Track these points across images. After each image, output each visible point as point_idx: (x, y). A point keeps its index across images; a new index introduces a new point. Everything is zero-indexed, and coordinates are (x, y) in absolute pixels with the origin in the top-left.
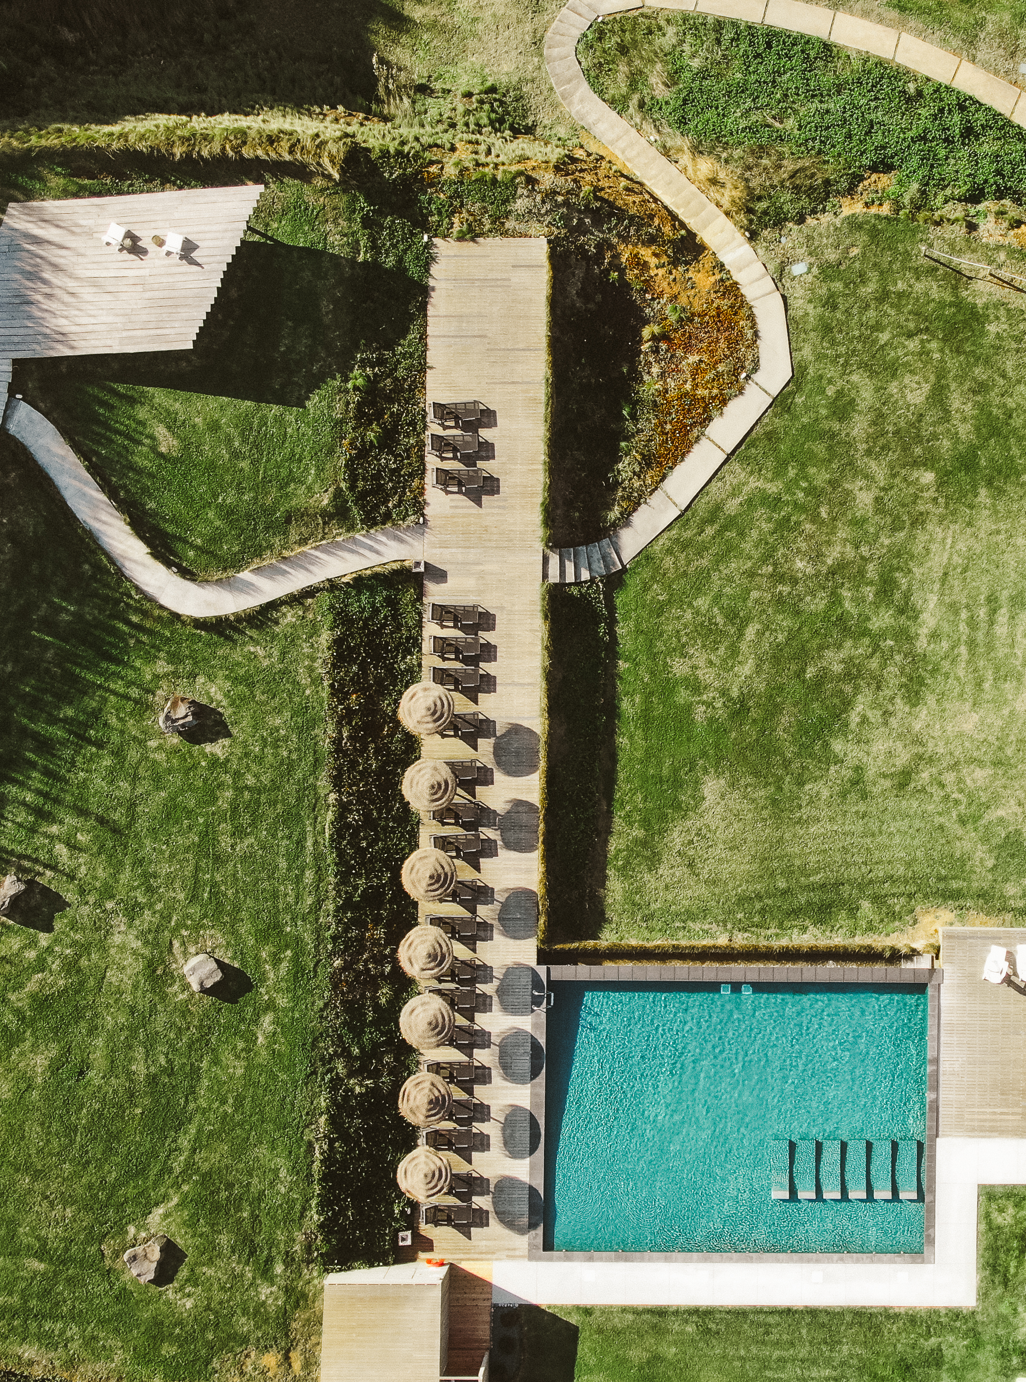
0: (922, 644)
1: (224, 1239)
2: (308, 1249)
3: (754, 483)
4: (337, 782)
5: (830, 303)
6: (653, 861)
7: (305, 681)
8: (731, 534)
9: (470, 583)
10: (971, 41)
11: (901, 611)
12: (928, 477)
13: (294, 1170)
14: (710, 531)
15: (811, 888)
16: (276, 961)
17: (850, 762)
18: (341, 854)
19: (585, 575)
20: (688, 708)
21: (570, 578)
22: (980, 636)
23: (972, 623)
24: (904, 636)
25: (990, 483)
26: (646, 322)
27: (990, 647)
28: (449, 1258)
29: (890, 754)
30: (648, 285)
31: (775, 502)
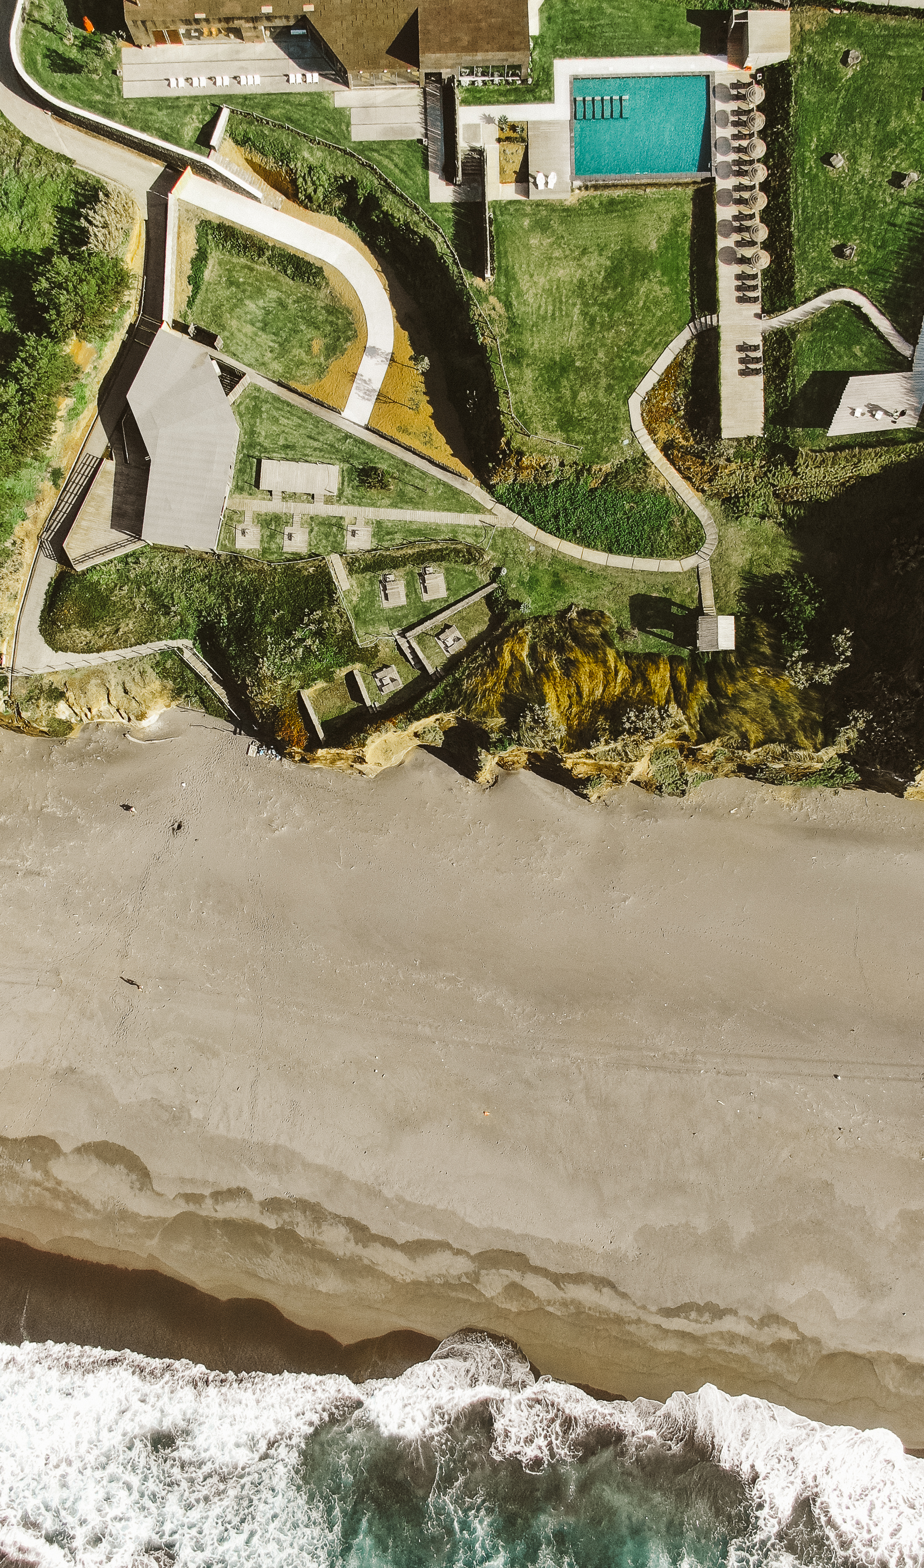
0: (579, 302)
1: (825, 68)
2: (795, 68)
3: (642, 359)
4: (791, 235)
5: (614, 429)
6: (674, 219)
7: (804, 271)
8: (649, 340)
9: (745, 312)
10: (554, 557)
11: (587, 314)
12: (578, 364)
13: (801, 95)
14: (657, 341)
15: (616, 211)
16: (811, 168)
17: (604, 258)
18: (789, 208)
19: (703, 320)
20: (663, 275)
21: (708, 317)
22: (558, 305)
23: (561, 310)
24: (585, 304)
25: (555, 363)
26: (683, 417)
27: (554, 301)
28: (743, 71)
29: (589, 261)
30: (682, 431)
31: (634, 352)
